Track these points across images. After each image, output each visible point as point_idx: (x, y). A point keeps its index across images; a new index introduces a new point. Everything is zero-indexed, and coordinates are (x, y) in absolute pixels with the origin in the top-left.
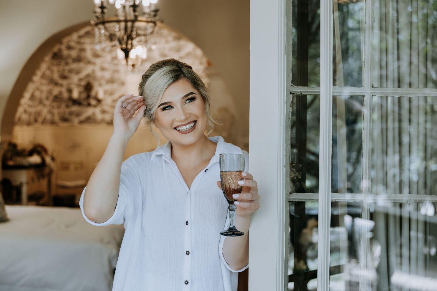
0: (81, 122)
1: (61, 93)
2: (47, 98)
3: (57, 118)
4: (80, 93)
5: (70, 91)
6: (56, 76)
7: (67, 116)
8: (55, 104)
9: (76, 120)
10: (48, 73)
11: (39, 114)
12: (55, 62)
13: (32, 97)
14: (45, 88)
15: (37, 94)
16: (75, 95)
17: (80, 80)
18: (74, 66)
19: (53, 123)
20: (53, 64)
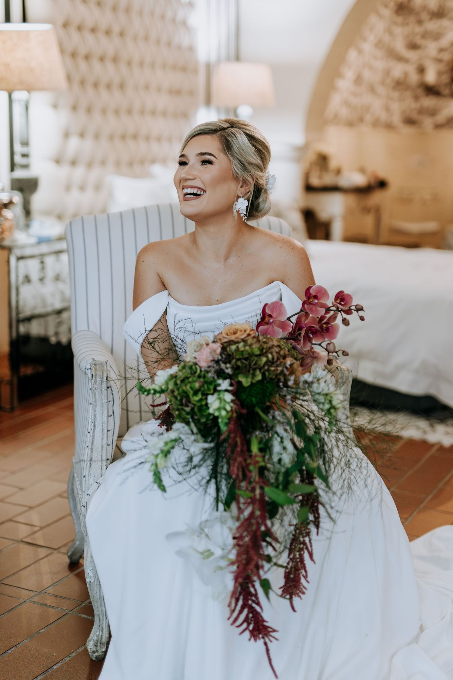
0: (438, 127)
1: (406, 74)
2: (383, 83)
3: (396, 119)
4: (440, 74)
5: (421, 70)
6: (400, 46)
7: (414, 116)
8: (396, 94)
9: (428, 122)
10: (387, 38)
11: (367, 109)
12: (400, 19)
13: (358, 80)
14: (380, 65)
15: (367, 74)
16: (431, 77)
17: (441, 50)
18: (432, 26)
19: (389, 126)
20: (395, 23)
